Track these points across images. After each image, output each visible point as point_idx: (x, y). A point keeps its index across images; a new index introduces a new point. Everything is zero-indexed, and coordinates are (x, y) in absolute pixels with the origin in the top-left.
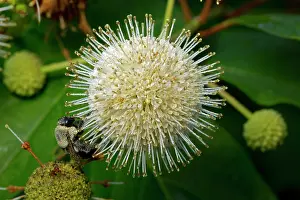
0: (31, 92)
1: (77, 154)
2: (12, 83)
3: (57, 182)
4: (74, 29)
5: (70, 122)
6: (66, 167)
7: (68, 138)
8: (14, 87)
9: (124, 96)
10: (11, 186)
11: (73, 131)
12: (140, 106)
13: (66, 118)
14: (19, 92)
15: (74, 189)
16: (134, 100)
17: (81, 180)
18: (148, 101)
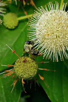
0: (14, 28)
1: (32, 54)
2: (6, 25)
3: (25, 64)
4: (28, 4)
5: (30, 43)
6: (29, 59)
7: (29, 49)
8: (7, 26)
9: (49, 33)
10: (8, 65)
11: (31, 46)
12: (55, 37)
13: (28, 42)
14: (9, 28)
15: (32, 67)
16: (53, 35)
17: (34, 63)
18: (58, 35)
